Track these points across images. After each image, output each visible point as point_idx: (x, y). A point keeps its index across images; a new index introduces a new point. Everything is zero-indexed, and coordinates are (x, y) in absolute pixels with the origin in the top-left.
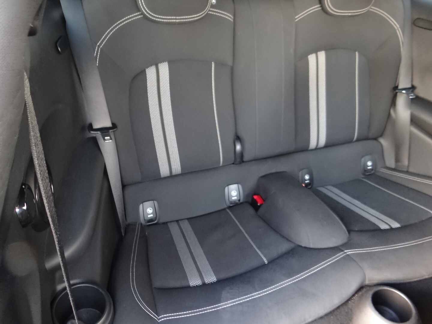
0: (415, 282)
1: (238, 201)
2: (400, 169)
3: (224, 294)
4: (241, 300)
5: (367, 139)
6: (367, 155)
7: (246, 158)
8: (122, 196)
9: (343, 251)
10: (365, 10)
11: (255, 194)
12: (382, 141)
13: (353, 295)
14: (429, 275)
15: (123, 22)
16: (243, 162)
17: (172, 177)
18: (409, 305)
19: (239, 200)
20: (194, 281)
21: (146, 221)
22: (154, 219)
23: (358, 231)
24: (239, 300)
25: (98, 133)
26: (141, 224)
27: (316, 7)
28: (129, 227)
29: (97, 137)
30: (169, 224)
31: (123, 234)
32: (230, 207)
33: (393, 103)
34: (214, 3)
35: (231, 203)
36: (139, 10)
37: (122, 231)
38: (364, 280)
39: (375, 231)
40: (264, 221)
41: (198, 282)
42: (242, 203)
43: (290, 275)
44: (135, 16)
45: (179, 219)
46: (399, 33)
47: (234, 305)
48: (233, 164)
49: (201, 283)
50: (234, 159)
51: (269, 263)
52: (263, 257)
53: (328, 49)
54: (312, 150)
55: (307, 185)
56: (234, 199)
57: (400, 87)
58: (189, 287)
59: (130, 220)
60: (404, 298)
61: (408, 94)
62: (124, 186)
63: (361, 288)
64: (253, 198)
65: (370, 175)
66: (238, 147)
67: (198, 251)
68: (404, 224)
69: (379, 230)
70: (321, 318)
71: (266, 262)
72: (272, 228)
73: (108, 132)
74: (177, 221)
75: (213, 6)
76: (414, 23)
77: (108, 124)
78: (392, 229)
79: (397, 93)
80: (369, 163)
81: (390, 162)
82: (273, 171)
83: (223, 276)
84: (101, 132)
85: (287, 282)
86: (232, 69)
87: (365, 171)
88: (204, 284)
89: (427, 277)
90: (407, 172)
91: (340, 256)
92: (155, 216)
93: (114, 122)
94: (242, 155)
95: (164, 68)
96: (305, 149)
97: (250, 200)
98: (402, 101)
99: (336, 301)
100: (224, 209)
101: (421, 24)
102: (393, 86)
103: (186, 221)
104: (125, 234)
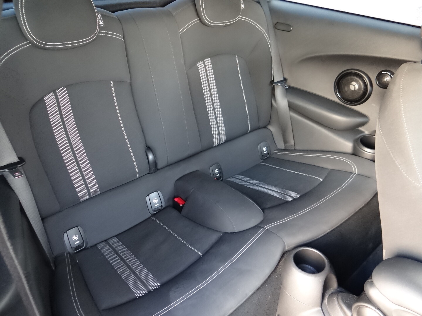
0: (321, 237)
1: (160, 208)
2: (289, 149)
3: (172, 294)
4: (189, 295)
5: (259, 128)
6: (261, 142)
7: (160, 166)
8: (43, 229)
9: (262, 228)
10: (236, 19)
11: (175, 197)
12: (270, 128)
13: (279, 262)
14: (329, 229)
15: (11, 52)
16: (158, 169)
17: (91, 198)
18: (322, 257)
19: (162, 206)
20: (140, 292)
21: (73, 249)
22: (82, 245)
23: (269, 208)
24: (187, 296)
25: (5, 171)
26: (69, 253)
27: (196, 21)
28: (58, 260)
29: (5, 175)
30: (98, 246)
31: (54, 268)
32: (154, 215)
33: (273, 95)
34: (102, 25)
35: (155, 211)
36: (25, 38)
37: (52, 265)
38: (284, 247)
39: (282, 204)
40: (190, 219)
41: (144, 291)
42: (164, 208)
43: (225, 260)
44: (22, 46)
45: (107, 238)
46: (266, 36)
47: (183, 301)
48: (149, 173)
49: (147, 291)
50: (148, 168)
51: (203, 255)
52: (197, 251)
53: (212, 56)
54: (216, 146)
55: (218, 179)
56: (156, 206)
57: (275, 81)
58: (136, 299)
59: (56, 252)
60: (317, 253)
61: (282, 86)
62: (43, 219)
63: (283, 255)
64: (174, 201)
65: (267, 158)
66: (151, 157)
67: (136, 263)
68: (302, 194)
69: (285, 203)
70: (259, 289)
71: (201, 255)
72: (197, 224)
73: (16, 167)
74: (106, 241)
75: (101, 28)
76: (275, 26)
77: (15, 159)
78: (294, 199)
79: (274, 86)
80: (265, 149)
81: (281, 145)
82: (187, 172)
83: (166, 279)
84: (8, 169)
85: (224, 267)
86: (131, 84)
87: (263, 156)
88: (150, 292)
89: (329, 231)
90: (295, 150)
91: (261, 232)
92: (82, 241)
93: (20, 156)
94: (155, 163)
95: (63, 93)
96: (211, 147)
97: (171, 203)
98: (279, 92)
99: (267, 271)
100: (150, 218)
101: (281, 27)
102: (270, 81)
103: (115, 238)
104: (56, 267)
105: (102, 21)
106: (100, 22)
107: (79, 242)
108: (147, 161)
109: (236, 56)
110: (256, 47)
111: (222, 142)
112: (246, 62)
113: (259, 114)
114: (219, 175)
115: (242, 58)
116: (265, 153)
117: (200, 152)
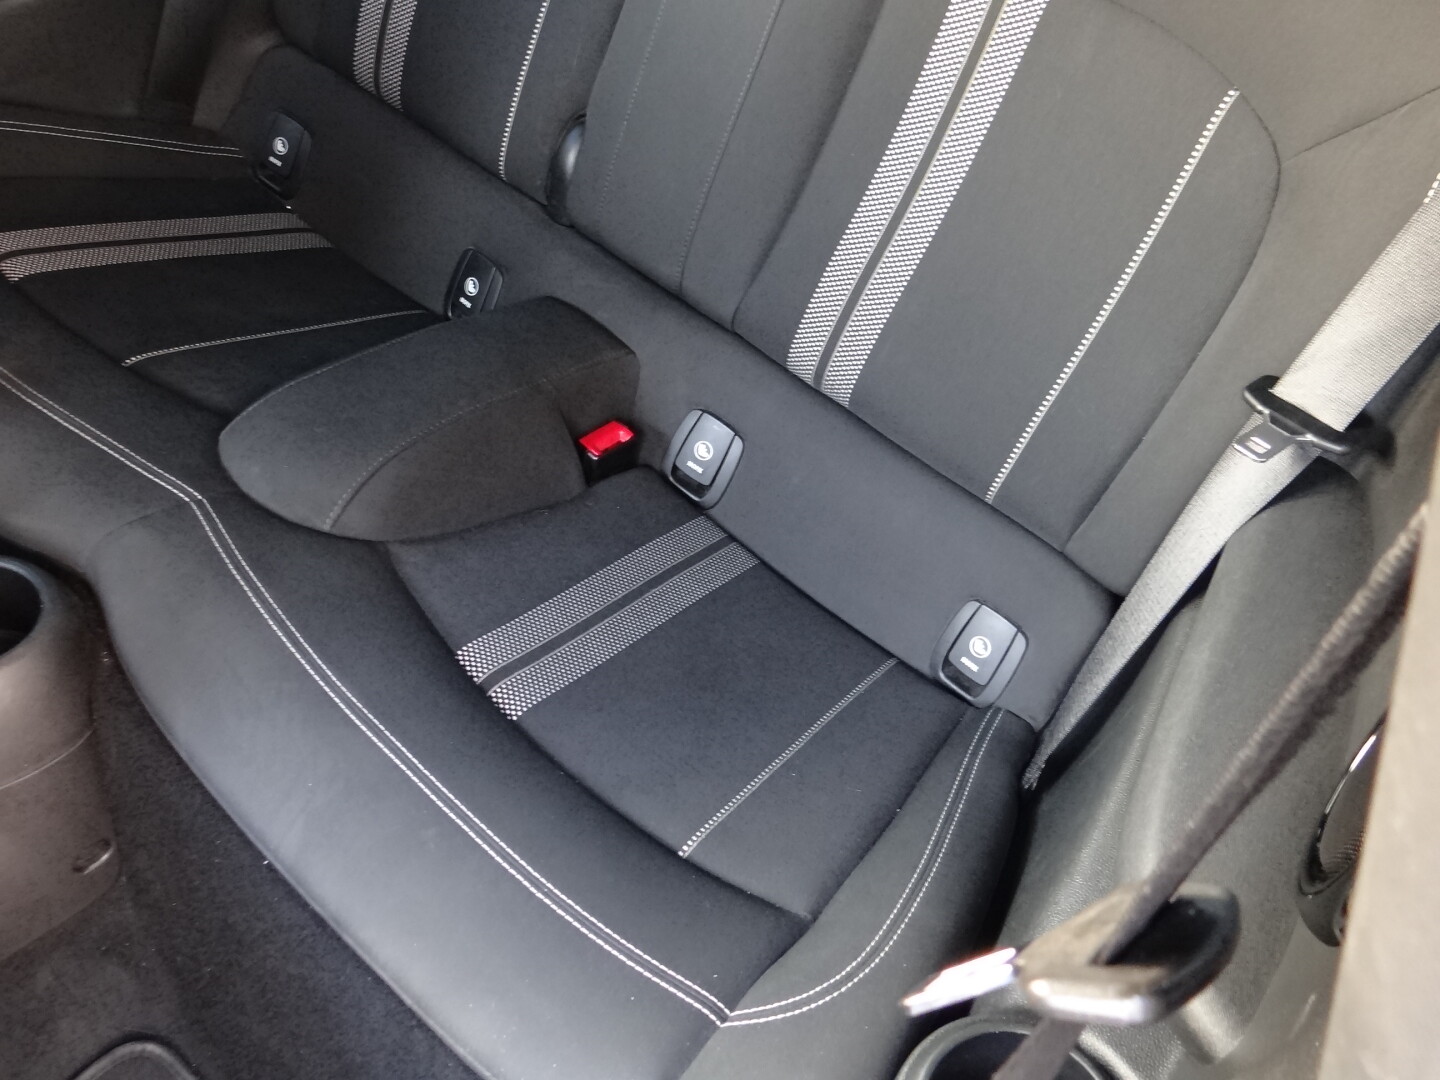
16: (571, 225)
54: (798, 381)
80: (980, 648)
87: (947, 661)
107: (279, 163)
108: (546, 151)
109: (1231, 93)
110: (1372, 124)
111: (826, 388)
112: (1278, 180)
113: (1112, 486)
114: (700, 470)
115: (1270, 135)
116: (964, 660)
117: (728, 330)
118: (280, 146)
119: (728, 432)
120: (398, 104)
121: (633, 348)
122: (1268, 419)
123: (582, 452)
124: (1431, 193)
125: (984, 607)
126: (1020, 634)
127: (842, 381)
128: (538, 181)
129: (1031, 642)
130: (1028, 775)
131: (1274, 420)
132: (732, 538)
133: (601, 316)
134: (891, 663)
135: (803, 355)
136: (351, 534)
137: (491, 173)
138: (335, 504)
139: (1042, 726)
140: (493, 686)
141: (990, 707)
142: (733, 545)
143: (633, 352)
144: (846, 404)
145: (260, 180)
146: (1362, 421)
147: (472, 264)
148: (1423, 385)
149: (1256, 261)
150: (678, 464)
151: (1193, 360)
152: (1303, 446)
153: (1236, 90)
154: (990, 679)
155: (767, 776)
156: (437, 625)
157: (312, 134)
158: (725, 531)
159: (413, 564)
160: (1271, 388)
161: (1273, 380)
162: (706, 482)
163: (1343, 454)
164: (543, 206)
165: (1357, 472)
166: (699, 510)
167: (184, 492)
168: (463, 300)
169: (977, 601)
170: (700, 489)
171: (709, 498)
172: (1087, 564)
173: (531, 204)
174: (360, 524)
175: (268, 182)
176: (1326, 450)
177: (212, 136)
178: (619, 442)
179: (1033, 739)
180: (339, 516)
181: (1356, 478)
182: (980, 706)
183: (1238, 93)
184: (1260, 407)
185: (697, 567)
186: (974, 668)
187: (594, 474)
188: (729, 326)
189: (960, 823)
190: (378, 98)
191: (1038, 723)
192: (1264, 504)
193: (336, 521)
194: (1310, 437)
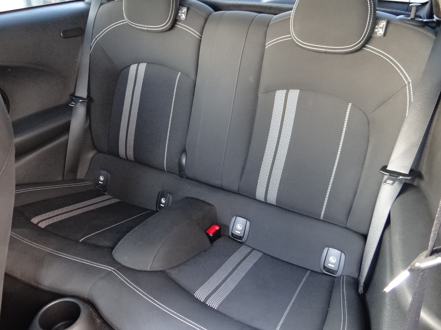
105: (184, 15)
106: (182, 16)
107: (102, 183)
108: (177, 161)
109: (350, 104)
110: (387, 102)
111: (268, 201)
112: (368, 121)
113: (353, 206)
114: (239, 233)
115: (362, 111)
116: (329, 265)
117: (237, 193)
118: (102, 178)
119: (244, 220)
120: (133, 159)
121: (213, 204)
122: (389, 176)
123: (208, 234)
124: (407, 114)
125: (330, 248)
126: (342, 253)
127: (272, 198)
128: (176, 169)
129: (346, 253)
130: (359, 290)
131: (390, 175)
132: (253, 249)
133: (202, 198)
134: (309, 272)
135: (260, 194)
136: (156, 270)
137: (162, 170)
138: (150, 262)
139: (357, 277)
140: (207, 301)
141: (341, 276)
142: (255, 251)
143: (213, 205)
144: (275, 204)
145: (97, 189)
146: (411, 171)
147: (162, 195)
148: (423, 158)
149: (370, 140)
150: (233, 233)
151: (363, 168)
152: (400, 180)
153: (350, 103)
154: (338, 268)
155: (289, 308)
156: (186, 289)
157: (110, 173)
158: (251, 247)
159: (174, 274)
160: (386, 168)
161: (386, 167)
162: (242, 235)
163: (410, 179)
164: (179, 175)
165: (415, 184)
166: (242, 243)
167: (110, 269)
168: (161, 205)
169: (327, 247)
170: (241, 238)
171: (244, 240)
172: (354, 229)
173: (175, 175)
174: (157, 266)
175: (99, 189)
176: (406, 179)
177: (82, 180)
178: (216, 230)
179: (356, 282)
180: (151, 265)
181: (416, 185)
182: (338, 277)
183: (351, 104)
184: (385, 173)
185: (248, 258)
186: (333, 266)
187: (212, 240)
188: (237, 192)
189: (347, 307)
190: (127, 159)
191: (356, 276)
192: (396, 197)
193: (151, 267)
194: (401, 177)
